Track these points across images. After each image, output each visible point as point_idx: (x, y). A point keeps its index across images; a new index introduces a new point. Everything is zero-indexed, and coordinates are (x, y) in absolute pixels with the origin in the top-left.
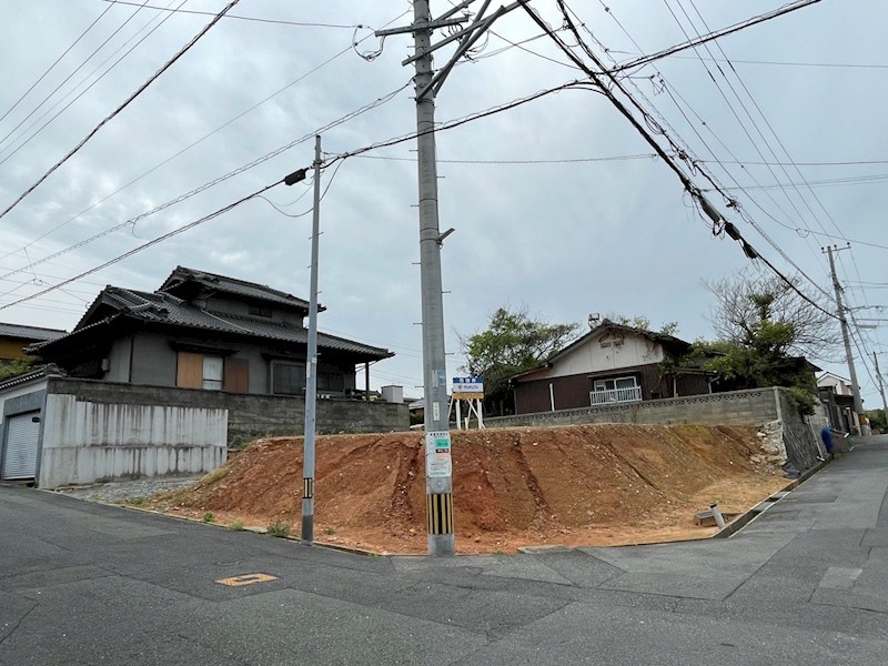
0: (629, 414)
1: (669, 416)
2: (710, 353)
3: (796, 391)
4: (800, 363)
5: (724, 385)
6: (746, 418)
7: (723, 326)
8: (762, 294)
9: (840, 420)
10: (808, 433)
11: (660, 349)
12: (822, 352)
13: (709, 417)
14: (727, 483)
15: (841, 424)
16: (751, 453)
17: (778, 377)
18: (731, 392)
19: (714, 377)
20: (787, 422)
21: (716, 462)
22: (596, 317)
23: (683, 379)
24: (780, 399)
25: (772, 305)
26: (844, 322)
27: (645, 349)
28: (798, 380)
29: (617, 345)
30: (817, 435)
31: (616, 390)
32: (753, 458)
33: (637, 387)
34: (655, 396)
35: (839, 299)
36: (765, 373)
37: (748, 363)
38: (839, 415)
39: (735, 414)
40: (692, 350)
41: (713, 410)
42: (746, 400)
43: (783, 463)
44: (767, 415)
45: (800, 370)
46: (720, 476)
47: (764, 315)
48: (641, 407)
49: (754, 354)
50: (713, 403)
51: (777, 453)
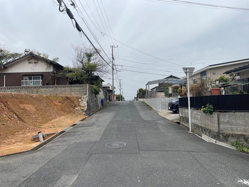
0: (35, 90)
1: (51, 92)
2: (70, 71)
3: (95, 87)
4: (97, 78)
5: (72, 82)
6: (77, 94)
7: (76, 62)
8: (89, 52)
9: (108, 97)
10: (96, 100)
11: (52, 67)
12: (104, 75)
13: (65, 93)
14: (63, 117)
15: (108, 98)
16: (75, 106)
17: (90, 81)
18: (74, 85)
19: (70, 79)
20: (90, 96)
21: (62, 110)
22: (28, 50)
23: (58, 79)
24: (89, 88)
25: (92, 58)
26: (113, 68)
27: (46, 66)
28: (96, 83)
29: (35, 63)
30: (99, 101)
31: (32, 80)
32: (76, 108)
33: (41, 80)
34: (47, 84)
35: (113, 62)
36: (86, 80)
37: (82, 76)
38: (108, 95)
39: (74, 93)
40: (63, 69)
41: (67, 91)
42: (78, 88)
43: (85, 110)
44: (84, 93)
45: (97, 80)
46: (61, 115)
47: (89, 60)
48: (41, 88)
49: (84, 73)
50: (67, 88)
51: (84, 107)
